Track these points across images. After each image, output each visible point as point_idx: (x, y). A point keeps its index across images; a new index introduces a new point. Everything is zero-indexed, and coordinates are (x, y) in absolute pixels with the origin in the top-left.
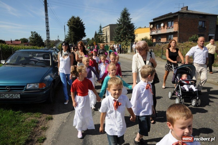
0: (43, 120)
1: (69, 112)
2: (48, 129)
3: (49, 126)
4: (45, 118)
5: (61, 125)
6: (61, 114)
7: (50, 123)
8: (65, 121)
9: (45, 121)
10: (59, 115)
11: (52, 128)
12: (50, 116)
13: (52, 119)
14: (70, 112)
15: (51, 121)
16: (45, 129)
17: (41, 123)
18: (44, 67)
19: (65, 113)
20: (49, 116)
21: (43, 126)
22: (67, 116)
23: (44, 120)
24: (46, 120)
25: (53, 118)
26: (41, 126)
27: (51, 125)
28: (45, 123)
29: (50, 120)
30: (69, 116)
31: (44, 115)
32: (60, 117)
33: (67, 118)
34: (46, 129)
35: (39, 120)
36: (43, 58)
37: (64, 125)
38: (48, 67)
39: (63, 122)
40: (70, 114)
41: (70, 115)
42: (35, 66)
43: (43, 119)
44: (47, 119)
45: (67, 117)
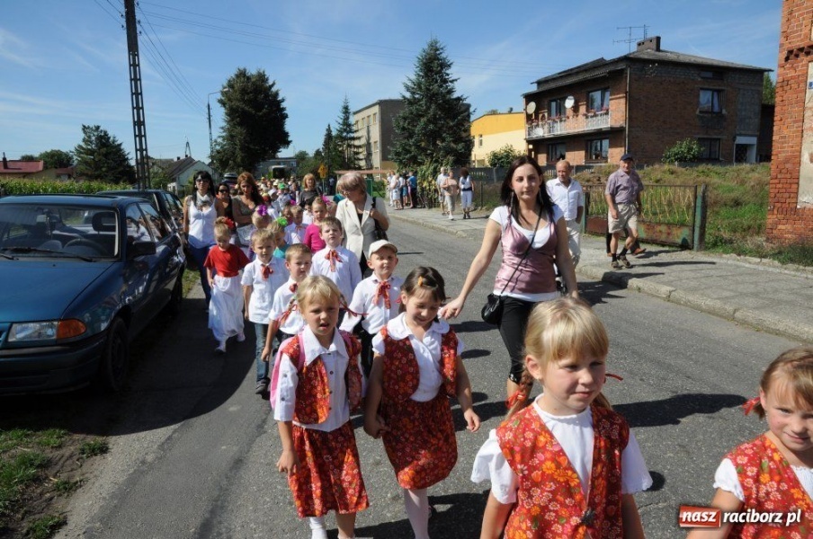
0: (67, 454)
1: (172, 427)
2: (81, 486)
3: (86, 475)
4: (79, 446)
5: (131, 471)
6: (142, 434)
7: (95, 466)
8: (150, 458)
9: (75, 458)
10: (134, 436)
11: (96, 485)
12: (100, 439)
13: (104, 450)
14: (179, 424)
15: (98, 457)
16: (69, 488)
17: (58, 467)
18: (90, 261)
19: (159, 430)
20: (92, 440)
21: (64, 477)
22: (163, 439)
23: (71, 456)
24: (81, 456)
25: (107, 449)
26: (55, 476)
27: (96, 473)
28: (75, 467)
29: (96, 455)
30: (170, 438)
31: (76, 437)
32: (137, 446)
33: (161, 446)
34: (74, 488)
35: (50, 455)
36: (95, 229)
37: (142, 472)
38: (103, 260)
39: (143, 462)
40: (175, 431)
41: (176, 435)
42: (56, 257)
43: (66, 451)
44: (83, 454)
45: (163, 444)
